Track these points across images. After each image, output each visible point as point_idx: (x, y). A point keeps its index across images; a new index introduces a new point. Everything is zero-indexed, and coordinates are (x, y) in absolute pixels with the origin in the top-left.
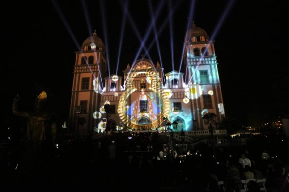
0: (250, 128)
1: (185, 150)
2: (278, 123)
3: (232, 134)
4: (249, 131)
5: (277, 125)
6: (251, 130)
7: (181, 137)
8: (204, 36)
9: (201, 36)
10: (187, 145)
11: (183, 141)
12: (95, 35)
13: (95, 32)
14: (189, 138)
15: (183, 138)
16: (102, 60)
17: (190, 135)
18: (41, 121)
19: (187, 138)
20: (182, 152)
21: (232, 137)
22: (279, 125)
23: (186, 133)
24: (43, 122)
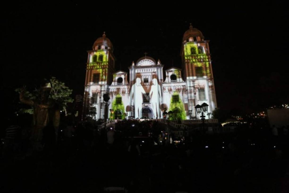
0: (238, 118)
1: (181, 136)
2: (262, 113)
3: (222, 123)
4: (237, 120)
5: (262, 115)
6: (239, 120)
7: (178, 125)
8: (200, 36)
9: (197, 37)
10: (182, 131)
11: (179, 129)
12: (104, 36)
13: (104, 34)
14: (184, 126)
15: (180, 126)
16: (111, 58)
17: (186, 123)
18: (45, 109)
19: (183, 126)
20: (177, 138)
21: (223, 126)
22: (263, 115)
23: (183, 121)
24: (47, 110)
